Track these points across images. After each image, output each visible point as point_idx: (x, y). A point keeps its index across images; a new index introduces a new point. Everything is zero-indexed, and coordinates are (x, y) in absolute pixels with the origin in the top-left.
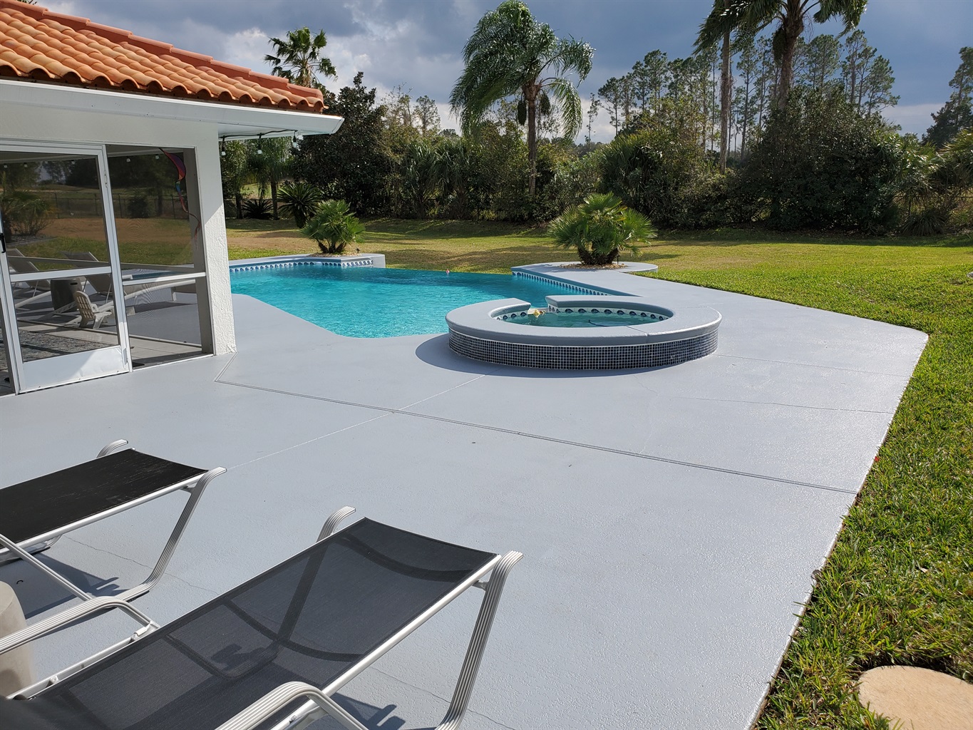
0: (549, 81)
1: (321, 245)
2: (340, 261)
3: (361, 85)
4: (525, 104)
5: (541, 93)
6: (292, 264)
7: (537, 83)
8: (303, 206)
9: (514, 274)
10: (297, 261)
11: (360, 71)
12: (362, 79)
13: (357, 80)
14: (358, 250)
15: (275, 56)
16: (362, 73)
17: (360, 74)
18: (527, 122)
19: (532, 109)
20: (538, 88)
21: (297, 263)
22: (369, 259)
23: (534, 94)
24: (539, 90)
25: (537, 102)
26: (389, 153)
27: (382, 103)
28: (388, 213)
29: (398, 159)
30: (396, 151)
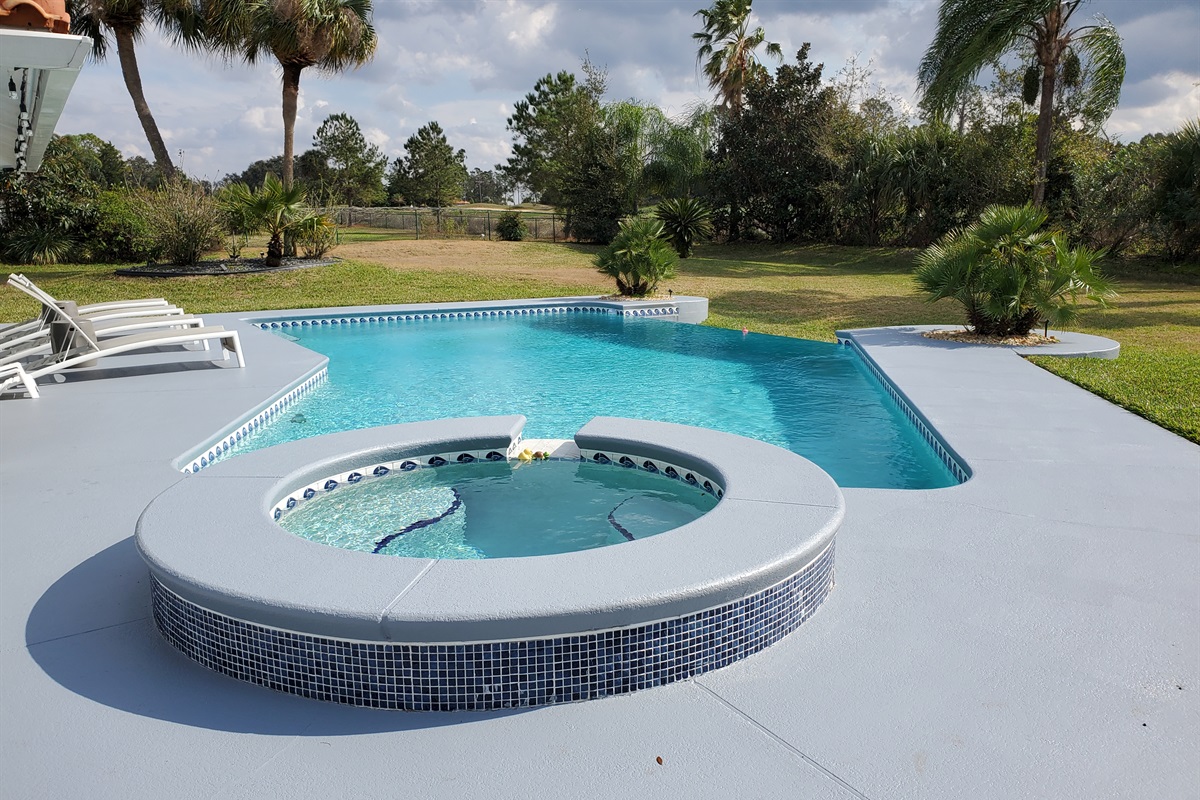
0: (1083, 33)
1: (619, 283)
2: (621, 308)
3: (806, 61)
4: (1037, 73)
5: (1067, 50)
6: (565, 309)
7: (1061, 36)
8: (686, 227)
9: (840, 342)
10: (572, 305)
11: (806, 42)
12: (808, 53)
13: (802, 55)
14: (670, 291)
15: (704, 31)
16: (809, 44)
17: (806, 46)
18: (1039, 99)
19: (1050, 79)
20: (1062, 45)
21: (573, 308)
22: (672, 305)
23: (1055, 53)
24: (1064, 48)
25: (1060, 68)
26: (828, 153)
27: (830, 85)
28: (828, 236)
29: (841, 161)
30: (839, 149)
